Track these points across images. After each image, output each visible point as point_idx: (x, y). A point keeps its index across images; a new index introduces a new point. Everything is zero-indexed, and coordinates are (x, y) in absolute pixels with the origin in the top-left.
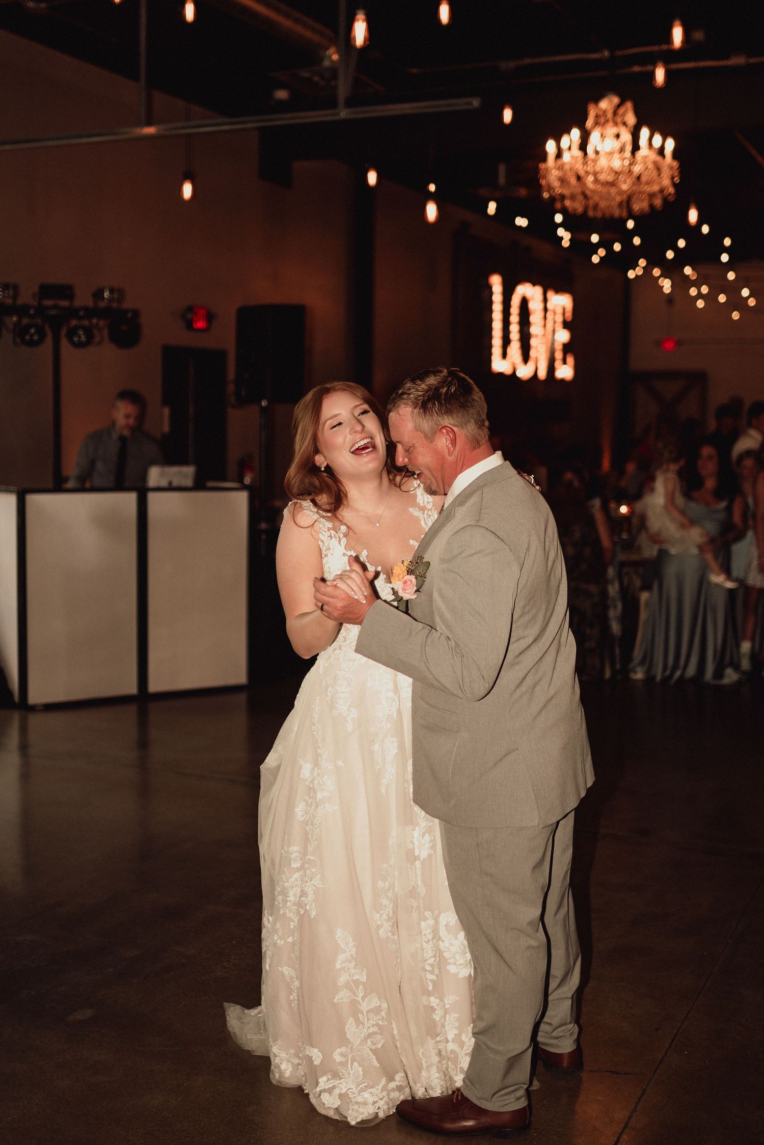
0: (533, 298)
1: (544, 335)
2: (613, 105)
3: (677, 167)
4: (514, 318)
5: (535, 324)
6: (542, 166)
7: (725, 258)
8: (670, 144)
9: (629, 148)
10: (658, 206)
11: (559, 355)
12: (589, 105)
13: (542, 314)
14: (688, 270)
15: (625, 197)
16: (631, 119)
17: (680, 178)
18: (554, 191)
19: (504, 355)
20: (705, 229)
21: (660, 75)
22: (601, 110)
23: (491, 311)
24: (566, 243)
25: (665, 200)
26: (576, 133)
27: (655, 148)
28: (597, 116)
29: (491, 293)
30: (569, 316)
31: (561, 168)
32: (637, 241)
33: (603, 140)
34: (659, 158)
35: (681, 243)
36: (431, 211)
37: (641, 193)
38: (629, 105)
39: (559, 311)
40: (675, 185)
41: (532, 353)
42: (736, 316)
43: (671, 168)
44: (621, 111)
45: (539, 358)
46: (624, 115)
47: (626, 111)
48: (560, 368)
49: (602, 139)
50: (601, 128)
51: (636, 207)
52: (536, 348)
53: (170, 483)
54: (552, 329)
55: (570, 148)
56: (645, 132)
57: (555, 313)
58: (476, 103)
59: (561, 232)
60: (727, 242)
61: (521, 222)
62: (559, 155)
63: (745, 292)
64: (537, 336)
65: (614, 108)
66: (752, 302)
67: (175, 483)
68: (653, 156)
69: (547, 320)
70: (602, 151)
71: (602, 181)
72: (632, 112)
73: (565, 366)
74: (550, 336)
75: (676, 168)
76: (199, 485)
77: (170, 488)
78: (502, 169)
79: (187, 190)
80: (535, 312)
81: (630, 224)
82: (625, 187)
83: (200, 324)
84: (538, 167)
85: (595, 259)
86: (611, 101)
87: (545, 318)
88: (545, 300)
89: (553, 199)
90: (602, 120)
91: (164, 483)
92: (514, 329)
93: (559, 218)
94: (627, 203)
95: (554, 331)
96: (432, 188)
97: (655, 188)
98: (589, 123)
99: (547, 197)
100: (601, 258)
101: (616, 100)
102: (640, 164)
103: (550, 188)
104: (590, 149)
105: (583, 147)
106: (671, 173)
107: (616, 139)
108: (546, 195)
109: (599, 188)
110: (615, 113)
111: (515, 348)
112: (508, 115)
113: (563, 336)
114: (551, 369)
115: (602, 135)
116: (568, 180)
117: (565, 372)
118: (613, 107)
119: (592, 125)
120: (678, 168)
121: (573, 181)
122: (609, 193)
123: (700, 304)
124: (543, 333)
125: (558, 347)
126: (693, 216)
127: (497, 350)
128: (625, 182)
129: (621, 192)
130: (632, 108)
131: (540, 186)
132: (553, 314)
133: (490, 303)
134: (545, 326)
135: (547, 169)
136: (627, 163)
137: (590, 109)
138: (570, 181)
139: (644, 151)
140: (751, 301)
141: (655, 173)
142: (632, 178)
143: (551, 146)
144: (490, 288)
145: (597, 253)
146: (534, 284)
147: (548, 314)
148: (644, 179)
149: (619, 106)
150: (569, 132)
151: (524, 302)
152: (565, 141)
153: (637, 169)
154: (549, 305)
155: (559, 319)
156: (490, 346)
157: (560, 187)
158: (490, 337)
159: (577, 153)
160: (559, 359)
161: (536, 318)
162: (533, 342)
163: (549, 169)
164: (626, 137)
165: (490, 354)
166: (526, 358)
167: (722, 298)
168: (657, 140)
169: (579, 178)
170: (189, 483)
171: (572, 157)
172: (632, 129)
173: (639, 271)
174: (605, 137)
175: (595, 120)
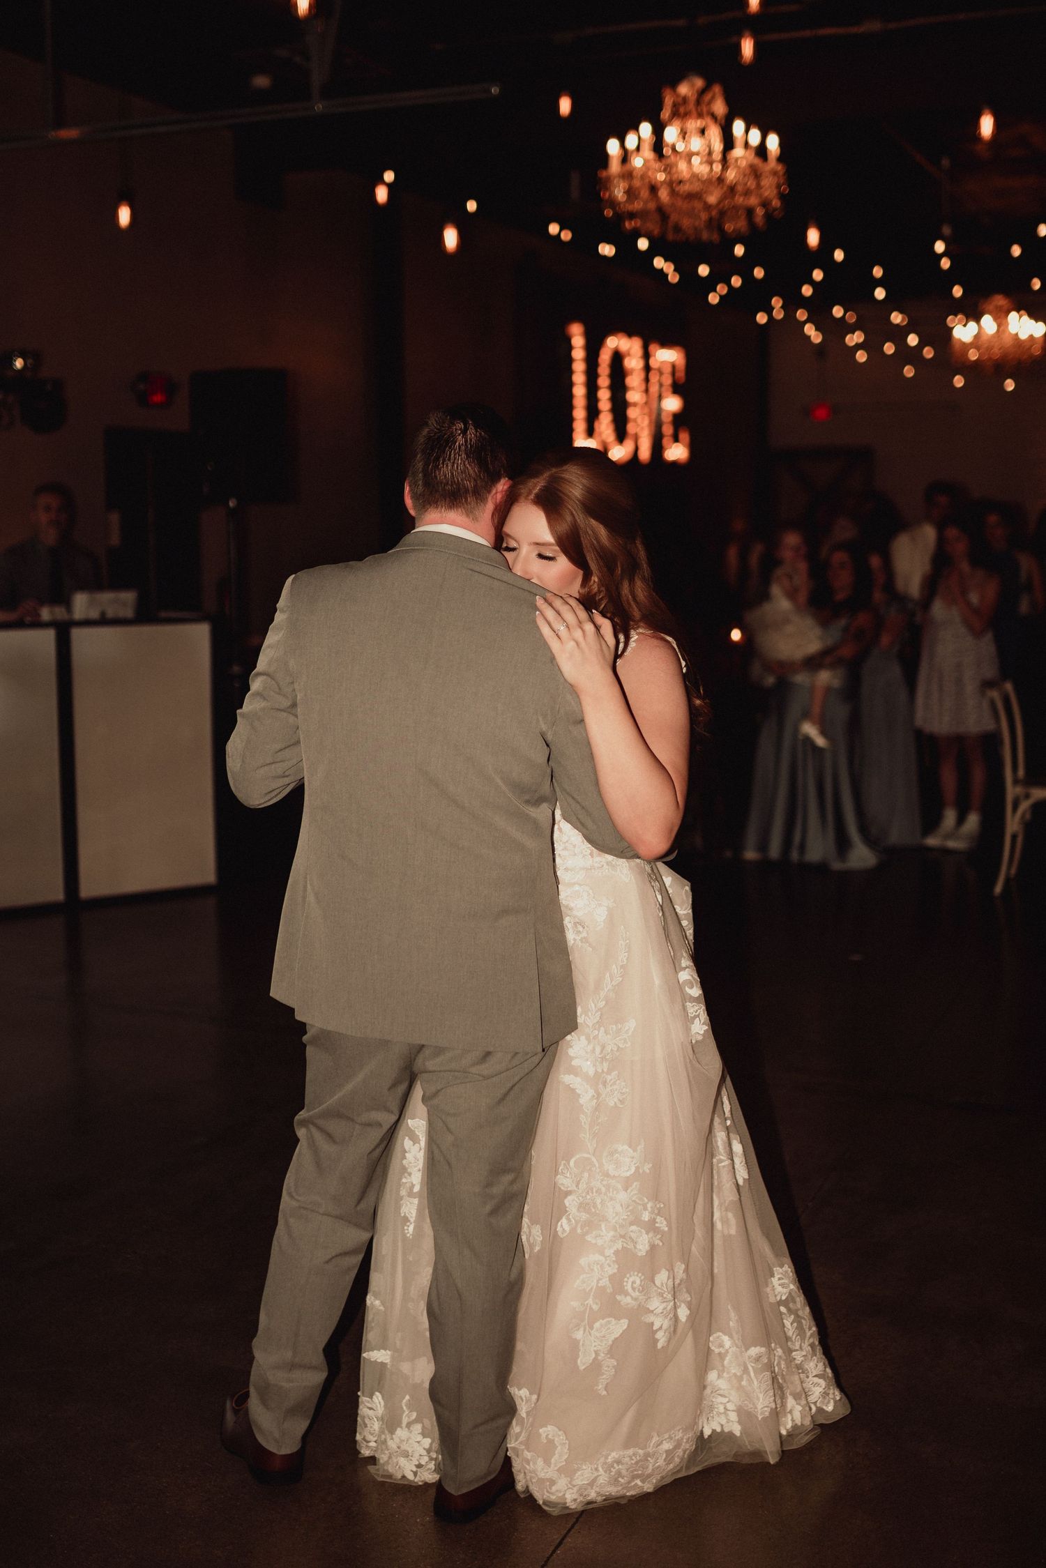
0: (629, 354)
1: (646, 403)
2: (696, 88)
3: (785, 170)
4: (604, 381)
5: (633, 389)
6: (604, 174)
7: (880, 294)
8: (773, 142)
9: (718, 146)
10: (761, 224)
11: (668, 430)
12: (663, 91)
13: (642, 375)
14: (838, 312)
15: (714, 213)
16: (720, 107)
17: (789, 186)
18: (620, 208)
19: (590, 432)
20: (839, 255)
21: (747, 48)
22: (678, 95)
23: (570, 372)
24: (673, 278)
25: (768, 216)
26: (646, 129)
27: (751, 147)
28: (675, 105)
29: (570, 348)
30: (681, 374)
31: (628, 175)
32: (759, 273)
33: (684, 138)
34: (757, 161)
35: (818, 275)
36: (451, 238)
37: (736, 208)
38: (717, 89)
39: (668, 370)
40: (782, 196)
41: (631, 428)
42: (909, 372)
43: (775, 173)
44: (707, 97)
45: (640, 434)
46: (709, 103)
47: (713, 98)
48: (671, 448)
49: (681, 136)
50: (682, 120)
51: (729, 227)
52: (635, 420)
53: (103, 614)
54: (656, 395)
55: (638, 149)
56: (738, 127)
57: (661, 372)
58: (495, 90)
59: (659, 262)
60: (878, 272)
61: (607, 250)
62: (625, 157)
63: (913, 340)
64: (635, 405)
65: (697, 91)
66: (928, 353)
67: (110, 614)
68: (751, 156)
69: (650, 383)
70: (683, 152)
71: (681, 192)
72: (723, 98)
73: (676, 444)
74: (655, 405)
75: (781, 173)
76: (145, 615)
77: (103, 621)
78: (575, 180)
79: (125, 216)
80: (632, 375)
81: (739, 250)
82: (712, 199)
83: (158, 398)
84: (597, 174)
85: (713, 299)
86: (693, 86)
87: (647, 380)
88: (647, 356)
89: (620, 217)
90: (682, 110)
91: (94, 614)
92: (604, 395)
93: (643, 244)
94: (717, 221)
95: (660, 398)
96: (472, 206)
97: (753, 201)
98: (665, 114)
99: (611, 214)
100: (720, 296)
101: (699, 83)
102: (733, 169)
103: (613, 203)
104: (667, 151)
105: (658, 145)
106: (776, 180)
107: (701, 135)
108: (608, 213)
109: (679, 203)
110: (698, 102)
111: (605, 424)
112: (565, 106)
113: (672, 404)
114: (657, 448)
115: (682, 130)
116: (637, 193)
117: (676, 452)
118: (695, 92)
119: (669, 116)
120: (784, 174)
121: (645, 194)
122: (693, 209)
123: (861, 357)
124: (644, 400)
125: (666, 419)
126: (813, 237)
127: (579, 426)
128: (711, 194)
129: (708, 207)
130: (722, 92)
131: (601, 200)
132: (658, 374)
133: (570, 360)
134: (647, 391)
135: (608, 179)
136: (717, 168)
137: (664, 95)
138: (639, 193)
139: (738, 152)
140: (927, 351)
141: (751, 184)
142: (722, 188)
143: (613, 146)
144: (568, 340)
145: (715, 291)
146: (630, 334)
147: (651, 374)
148: (739, 188)
149: (702, 92)
150: (636, 129)
151: (618, 357)
152: (631, 141)
153: (731, 175)
154: (652, 362)
155: (668, 381)
156: (571, 420)
157: (626, 201)
158: (571, 407)
159: (648, 153)
160: (669, 436)
161: (634, 379)
162: (632, 413)
163: (612, 178)
164: (715, 134)
165: (570, 430)
166: (621, 435)
167: (889, 348)
168: (755, 136)
169: (653, 189)
170: (129, 613)
171: (646, 161)
172: (723, 121)
173: (778, 314)
174: (685, 133)
175: (672, 111)
